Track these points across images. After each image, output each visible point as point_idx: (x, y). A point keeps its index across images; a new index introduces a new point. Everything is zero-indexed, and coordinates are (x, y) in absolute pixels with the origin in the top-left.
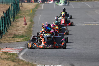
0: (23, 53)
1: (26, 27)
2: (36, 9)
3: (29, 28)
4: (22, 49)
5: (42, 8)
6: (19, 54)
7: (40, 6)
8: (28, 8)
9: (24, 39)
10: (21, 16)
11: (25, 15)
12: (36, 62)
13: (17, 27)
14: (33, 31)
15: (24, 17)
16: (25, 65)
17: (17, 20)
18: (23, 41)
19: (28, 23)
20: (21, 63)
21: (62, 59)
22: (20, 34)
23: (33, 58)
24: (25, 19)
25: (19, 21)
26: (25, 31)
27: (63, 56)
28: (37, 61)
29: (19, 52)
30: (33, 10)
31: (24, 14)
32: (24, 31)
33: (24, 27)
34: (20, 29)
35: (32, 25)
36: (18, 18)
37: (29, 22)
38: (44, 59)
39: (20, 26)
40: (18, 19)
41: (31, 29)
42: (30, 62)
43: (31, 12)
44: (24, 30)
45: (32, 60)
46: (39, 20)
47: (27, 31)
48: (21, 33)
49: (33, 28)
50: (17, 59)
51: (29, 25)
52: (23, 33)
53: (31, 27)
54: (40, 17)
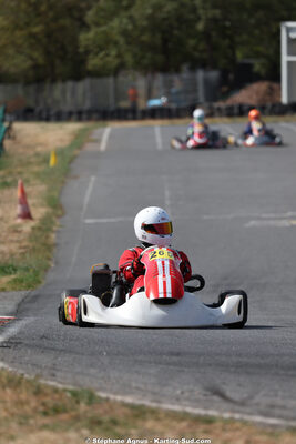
1: (27, 227)
2: (77, 152)
3: (38, 234)
5: (103, 146)
7: (94, 137)
8: (41, 144)
9: (15, 280)
10: (9, 180)
11: (25, 176)
12: (54, 375)
14: (56, 245)
15: (20, 182)
16: (4, 387)
18: (8, 288)
19: (39, 212)
21: (171, 367)
23: (45, 360)
24: (23, 192)
26: (21, 248)
27: (178, 354)
28: (58, 374)
30: (60, 153)
31: (19, 169)
32: (18, 245)
33: (19, 229)
34: (1, 236)
35: (54, 218)
37: (42, 206)
38: (92, 366)
39: (4, 226)
41: (47, 237)
42: (26, 376)
43: (52, 161)
44: (17, 241)
45: (41, 367)
46: (87, 199)
47: (31, 245)
49: (58, 232)
51: (40, 220)
52: (12, 255)
53: (48, 230)
54: (91, 185)
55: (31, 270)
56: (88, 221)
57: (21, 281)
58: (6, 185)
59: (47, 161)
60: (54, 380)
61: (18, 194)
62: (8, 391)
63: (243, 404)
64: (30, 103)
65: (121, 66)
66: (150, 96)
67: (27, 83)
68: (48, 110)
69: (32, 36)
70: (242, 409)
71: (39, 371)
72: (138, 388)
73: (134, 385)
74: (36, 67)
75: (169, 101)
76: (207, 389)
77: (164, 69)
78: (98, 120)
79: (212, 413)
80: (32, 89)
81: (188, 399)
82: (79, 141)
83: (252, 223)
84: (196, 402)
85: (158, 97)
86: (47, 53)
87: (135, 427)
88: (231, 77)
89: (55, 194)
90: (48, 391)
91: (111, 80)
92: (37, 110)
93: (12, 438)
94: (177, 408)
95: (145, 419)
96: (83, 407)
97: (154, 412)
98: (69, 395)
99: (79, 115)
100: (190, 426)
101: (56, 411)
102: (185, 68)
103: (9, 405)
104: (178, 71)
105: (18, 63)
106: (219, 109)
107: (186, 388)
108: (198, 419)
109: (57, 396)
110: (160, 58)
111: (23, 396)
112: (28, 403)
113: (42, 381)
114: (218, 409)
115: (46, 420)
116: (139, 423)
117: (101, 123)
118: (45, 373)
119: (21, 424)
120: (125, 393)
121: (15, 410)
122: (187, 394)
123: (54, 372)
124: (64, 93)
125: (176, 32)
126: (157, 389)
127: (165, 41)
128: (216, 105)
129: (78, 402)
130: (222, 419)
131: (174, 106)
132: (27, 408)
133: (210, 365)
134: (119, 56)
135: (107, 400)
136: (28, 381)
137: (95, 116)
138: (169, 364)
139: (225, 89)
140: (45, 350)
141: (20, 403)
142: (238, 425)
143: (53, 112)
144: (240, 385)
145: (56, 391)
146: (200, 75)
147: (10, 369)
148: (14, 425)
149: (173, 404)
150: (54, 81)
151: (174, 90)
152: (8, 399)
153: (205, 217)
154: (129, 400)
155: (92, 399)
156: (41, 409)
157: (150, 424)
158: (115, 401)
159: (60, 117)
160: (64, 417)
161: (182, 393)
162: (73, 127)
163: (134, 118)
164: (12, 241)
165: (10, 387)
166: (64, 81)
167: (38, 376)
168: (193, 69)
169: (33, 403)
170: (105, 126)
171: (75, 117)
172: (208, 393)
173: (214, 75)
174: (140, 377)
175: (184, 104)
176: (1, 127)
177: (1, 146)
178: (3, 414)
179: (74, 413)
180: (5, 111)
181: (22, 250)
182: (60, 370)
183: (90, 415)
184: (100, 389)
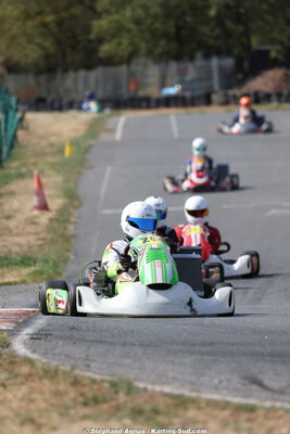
0: (29, 330)
1: (44, 218)
2: (92, 142)
3: (56, 225)
4: (25, 314)
5: (118, 136)
6: (13, 333)
7: (108, 126)
8: (55, 135)
9: (35, 272)
10: (23, 170)
11: (40, 167)
12: (88, 366)
13: (4, 221)
14: (74, 236)
15: (36, 173)
16: (41, 379)
18: (29, 280)
19: (55, 203)
20: (25, 369)
21: (206, 357)
22: (15, 249)
23: (78, 351)
24: (39, 183)
25: (12, 194)
26: (38, 239)
27: (211, 344)
28: (93, 365)
29: (13, 325)
30: (75, 143)
31: (33, 160)
32: (35, 237)
33: (37, 220)
34: (17, 227)
35: (72, 210)
36: (7, 179)
37: (58, 197)
38: (126, 356)
39: (20, 217)
40: (7, 183)
41: (65, 229)
42: (61, 367)
43: (67, 152)
44: (35, 233)
45: (74, 358)
46: (103, 190)
47: (49, 237)
48: (20, 245)
49: (75, 223)
50: (4, 356)
51: (57, 210)
52: (30, 247)
53: (67, 221)
54: (107, 175)
55: (51, 262)
56: (106, 212)
57: (41, 273)
58: (21, 176)
59: (61, 151)
60: (89, 371)
61: (34, 185)
62: (46, 382)
63: (282, 392)
64: (44, 94)
65: (134, 54)
66: (163, 85)
67: (38, 72)
68: (60, 100)
69: (45, 25)
70: (282, 397)
71: (73, 362)
72: (174, 378)
73: (170, 375)
74: (47, 56)
75: (183, 89)
76: (245, 378)
77: (178, 57)
79: (252, 401)
80: (43, 78)
81: (227, 388)
82: (94, 129)
83: (273, 212)
84: (235, 391)
85: (173, 86)
86: (59, 42)
87: (178, 416)
88: (246, 64)
89: (72, 185)
90: (86, 381)
91: (123, 69)
92: (49, 99)
93: (54, 429)
94: (216, 397)
95: (186, 409)
96: (122, 397)
97: (193, 401)
98: (107, 385)
100: (232, 415)
101: (96, 401)
102: (199, 55)
103: (47, 396)
104: (192, 58)
105: (31, 54)
106: (235, 97)
107: (222, 377)
108: (239, 408)
109: (96, 387)
110: (174, 45)
111: (62, 387)
112: (66, 393)
113: (77, 372)
114: (258, 398)
115: (87, 411)
116: (180, 412)
117: (115, 112)
118: (79, 363)
119: (61, 414)
120: (163, 383)
121: (54, 401)
122: (225, 384)
123: (88, 363)
124: (75, 81)
125: (189, 19)
126: (194, 379)
127: (178, 29)
128: (232, 92)
129: (117, 392)
130: (264, 408)
131: (188, 94)
132: (66, 399)
133: (245, 354)
134: (132, 44)
135: (145, 390)
136: (64, 372)
137: (109, 105)
138: (203, 354)
139: (240, 76)
140: (76, 341)
141: (58, 394)
142: (280, 413)
143: (65, 101)
144: (276, 374)
145: (94, 381)
146: (215, 62)
147: (44, 361)
148: (55, 416)
149: (213, 393)
150: (65, 70)
151: (189, 78)
152: (46, 390)
153: (225, 207)
154: (167, 389)
155: (130, 389)
156: (80, 399)
157: (192, 413)
158: (154, 391)
159: (72, 106)
160: (104, 406)
161: (220, 382)
162: (85, 116)
163: (148, 107)
164: (29, 233)
165: (47, 378)
166: (76, 70)
167: (74, 368)
168: (207, 56)
169: (72, 394)
170: (119, 115)
172: (246, 382)
173: (229, 62)
174: (176, 367)
175: (198, 93)
176: (14, 117)
177: (15, 136)
178: (43, 405)
179: (113, 403)
180: (18, 102)
181: (40, 242)
182: (95, 361)
183: (130, 405)
184: (137, 379)
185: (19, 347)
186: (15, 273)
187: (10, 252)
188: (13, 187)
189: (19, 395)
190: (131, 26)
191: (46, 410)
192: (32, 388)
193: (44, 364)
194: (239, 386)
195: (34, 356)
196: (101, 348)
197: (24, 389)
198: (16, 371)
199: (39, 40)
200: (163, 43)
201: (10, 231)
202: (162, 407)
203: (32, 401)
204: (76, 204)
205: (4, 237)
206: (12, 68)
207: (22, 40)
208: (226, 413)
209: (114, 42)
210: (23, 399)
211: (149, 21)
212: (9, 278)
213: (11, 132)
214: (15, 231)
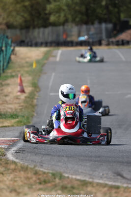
0: (15, 148)
1: (23, 96)
2: (46, 61)
3: (28, 100)
4: (13, 141)
5: (58, 59)
6: (7, 149)
7: (53, 54)
8: (29, 58)
9: (18, 122)
10: (14, 74)
11: (22, 72)
12: (42, 166)
13: (4, 97)
14: (36, 105)
15: (19, 75)
16: (20, 171)
17: (3, 83)
18: (15, 125)
19: (28, 90)
20: (12, 167)
21: (96, 163)
22: (9, 110)
23: (37, 158)
24: (21, 80)
25: (8, 85)
26: (20, 106)
27: (99, 157)
28: (44, 165)
29: (7, 146)
30: (38, 62)
31: (19, 69)
32: (18, 105)
33: (19, 97)
34: (10, 100)
35: (35, 93)
36: (7, 78)
37: (29, 86)
38: (59, 161)
39: (11, 96)
40: (6, 80)
41: (32, 101)
42: (29, 166)
43: (34, 66)
44: (18, 103)
45: (35, 162)
46: (51, 84)
47: (25, 105)
48: (11, 109)
49: (37, 99)
50: (3, 160)
51: (29, 93)
52: (16, 110)
53: (33, 98)
54: (52, 77)
55: (26, 117)
56: (52, 94)
57: (21, 122)
58: (12, 76)
59: (31, 65)
60: (42, 168)
61: (18, 81)
62: (22, 173)
64: (24, 39)
65: (66, 21)
66: (79, 36)
67: (21, 28)
68: (31, 42)
69: (25, 7)
71: (35, 164)
72: (81, 172)
73: (80, 171)
74: (26, 21)
75: (89, 38)
76: (115, 173)
77: (86, 23)
78: (55, 46)
79: (117, 184)
80: (24, 31)
81: (106, 177)
82: (47, 56)
83: (129, 96)
84: (109, 179)
85: (83, 36)
86: (31, 14)
87: (83, 190)
88: (118, 27)
89: (36, 81)
90: (40, 173)
91: (61, 28)
92: (26, 41)
93: (26, 194)
94: (101, 181)
95: (87, 187)
96: (57, 180)
97: (91, 183)
98: (50, 175)
99: (46, 44)
100: (108, 190)
101: (45, 182)
102: (96, 22)
103: (23, 179)
104: (93, 23)
105: (18, 20)
106: (112, 42)
107: (104, 172)
108: (112, 187)
109: (45, 175)
110: (85, 17)
111: (29, 175)
112: (31, 178)
113: (37, 168)
114: (121, 182)
115: (41, 186)
116: (85, 188)
117: (56, 48)
119: (29, 188)
120: (76, 175)
121: (26, 182)
123: (42, 164)
124: (39, 33)
125: (92, 5)
126: (91, 173)
127: (87, 10)
128: (111, 40)
129: (55, 178)
130: (123, 187)
131: (91, 40)
132: (31, 181)
133: (115, 162)
134: (65, 16)
135: (68, 177)
136: (31, 168)
137: (54, 45)
138: (95, 161)
139: (115, 32)
140: (36, 154)
141: (28, 178)
142: (130, 190)
143: (34, 42)
144: (129, 171)
145: (44, 173)
146: (104, 26)
147: (21, 163)
148: (26, 189)
149: (99, 180)
150: (34, 28)
151: (91, 33)
152: (22, 176)
153: (107, 93)
154: (78, 177)
155: (61, 177)
156: (38, 181)
157: (89, 189)
158: (72, 178)
159: (37, 45)
160: (49, 185)
161: (103, 175)
162: (43, 50)
164: (15, 103)
165: (22, 171)
166: (39, 28)
167: (35, 166)
168: (100, 23)
169: (34, 178)
170: (58, 49)
171: (44, 45)
172: (115, 175)
173: (110, 26)
174: (83, 167)
175: (96, 40)
176: (10, 49)
177: (10, 58)
178: (20, 183)
179: (53, 183)
180: (12, 42)
181: (21, 108)
182: (45, 163)
183: (61, 184)
184: (64, 172)
185: (10, 156)
186: (8, 121)
187: (7, 112)
188: (8, 81)
189: (10, 178)
190: (65, 8)
191: (22, 185)
192: (16, 175)
193: (21, 164)
194: (111, 177)
195: (17, 161)
196: (48, 158)
197: (12, 176)
198: (8, 167)
199: (22, 14)
200: (80, 16)
201: (6, 102)
202: (76, 185)
203: (15, 181)
204: (38, 90)
205: (4, 105)
206: (9, 26)
207: (14, 13)
208: (106, 189)
209: (57, 15)
210: (11, 180)
211: (74, 6)
212: (6, 124)
213: (8, 56)
214: (9, 102)
